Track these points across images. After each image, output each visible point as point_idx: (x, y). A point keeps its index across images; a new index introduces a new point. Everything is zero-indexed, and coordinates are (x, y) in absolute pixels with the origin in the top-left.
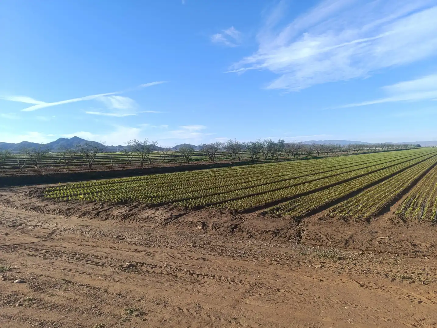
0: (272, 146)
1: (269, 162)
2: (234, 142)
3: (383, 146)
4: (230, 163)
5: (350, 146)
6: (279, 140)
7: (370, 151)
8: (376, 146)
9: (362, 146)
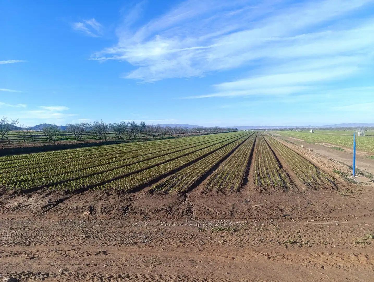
0: (134, 128)
1: (134, 142)
2: (100, 123)
3: (216, 129)
4: (98, 142)
5: (194, 129)
6: (141, 122)
7: (207, 133)
8: (210, 129)
9: (202, 129)
